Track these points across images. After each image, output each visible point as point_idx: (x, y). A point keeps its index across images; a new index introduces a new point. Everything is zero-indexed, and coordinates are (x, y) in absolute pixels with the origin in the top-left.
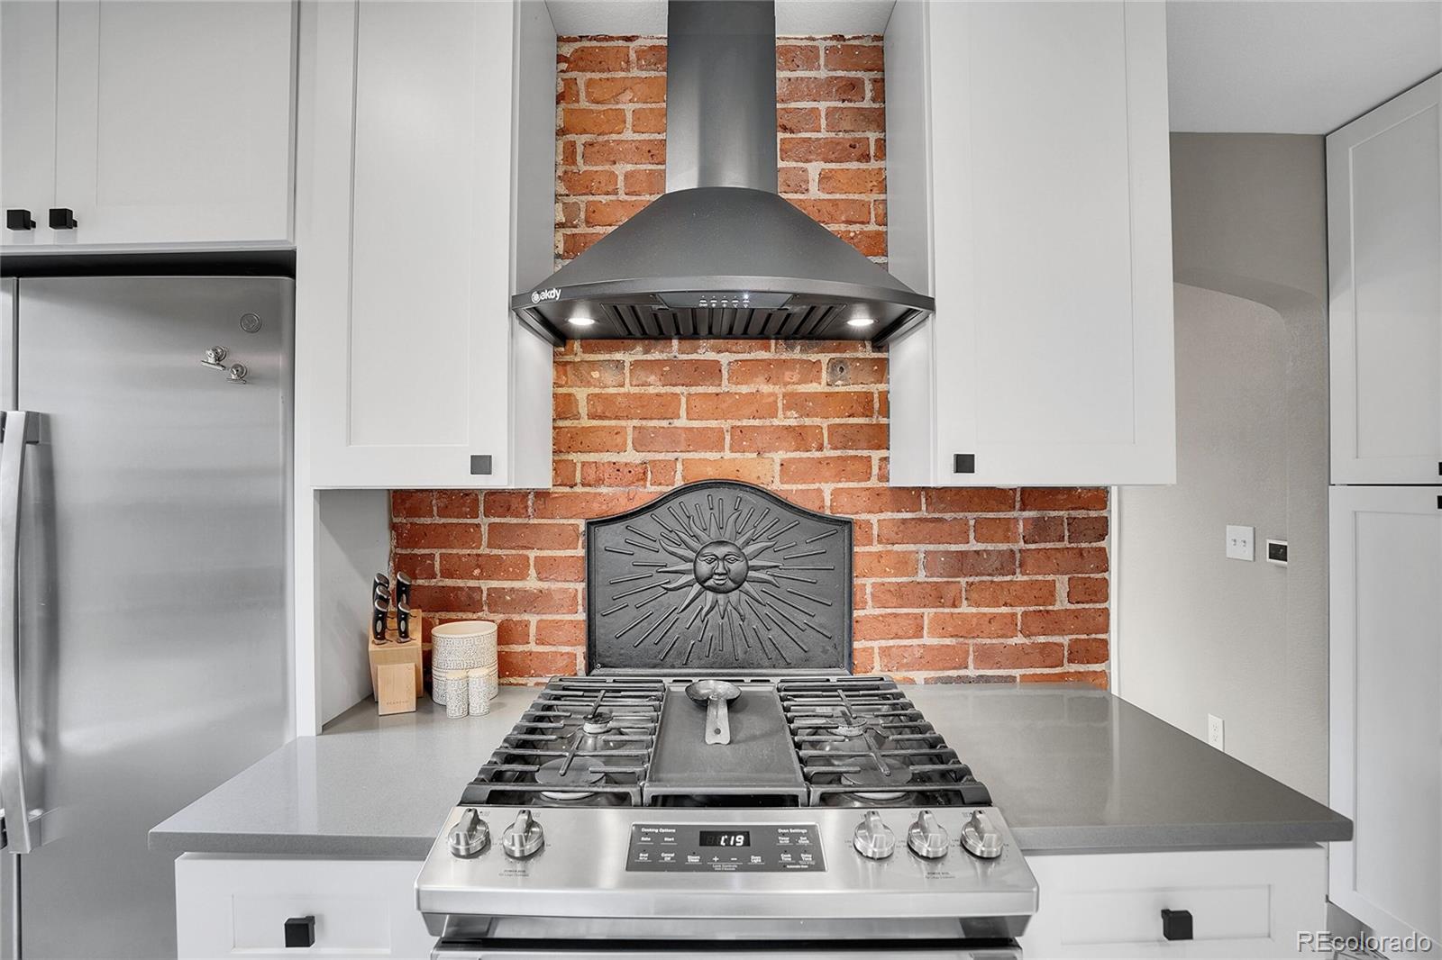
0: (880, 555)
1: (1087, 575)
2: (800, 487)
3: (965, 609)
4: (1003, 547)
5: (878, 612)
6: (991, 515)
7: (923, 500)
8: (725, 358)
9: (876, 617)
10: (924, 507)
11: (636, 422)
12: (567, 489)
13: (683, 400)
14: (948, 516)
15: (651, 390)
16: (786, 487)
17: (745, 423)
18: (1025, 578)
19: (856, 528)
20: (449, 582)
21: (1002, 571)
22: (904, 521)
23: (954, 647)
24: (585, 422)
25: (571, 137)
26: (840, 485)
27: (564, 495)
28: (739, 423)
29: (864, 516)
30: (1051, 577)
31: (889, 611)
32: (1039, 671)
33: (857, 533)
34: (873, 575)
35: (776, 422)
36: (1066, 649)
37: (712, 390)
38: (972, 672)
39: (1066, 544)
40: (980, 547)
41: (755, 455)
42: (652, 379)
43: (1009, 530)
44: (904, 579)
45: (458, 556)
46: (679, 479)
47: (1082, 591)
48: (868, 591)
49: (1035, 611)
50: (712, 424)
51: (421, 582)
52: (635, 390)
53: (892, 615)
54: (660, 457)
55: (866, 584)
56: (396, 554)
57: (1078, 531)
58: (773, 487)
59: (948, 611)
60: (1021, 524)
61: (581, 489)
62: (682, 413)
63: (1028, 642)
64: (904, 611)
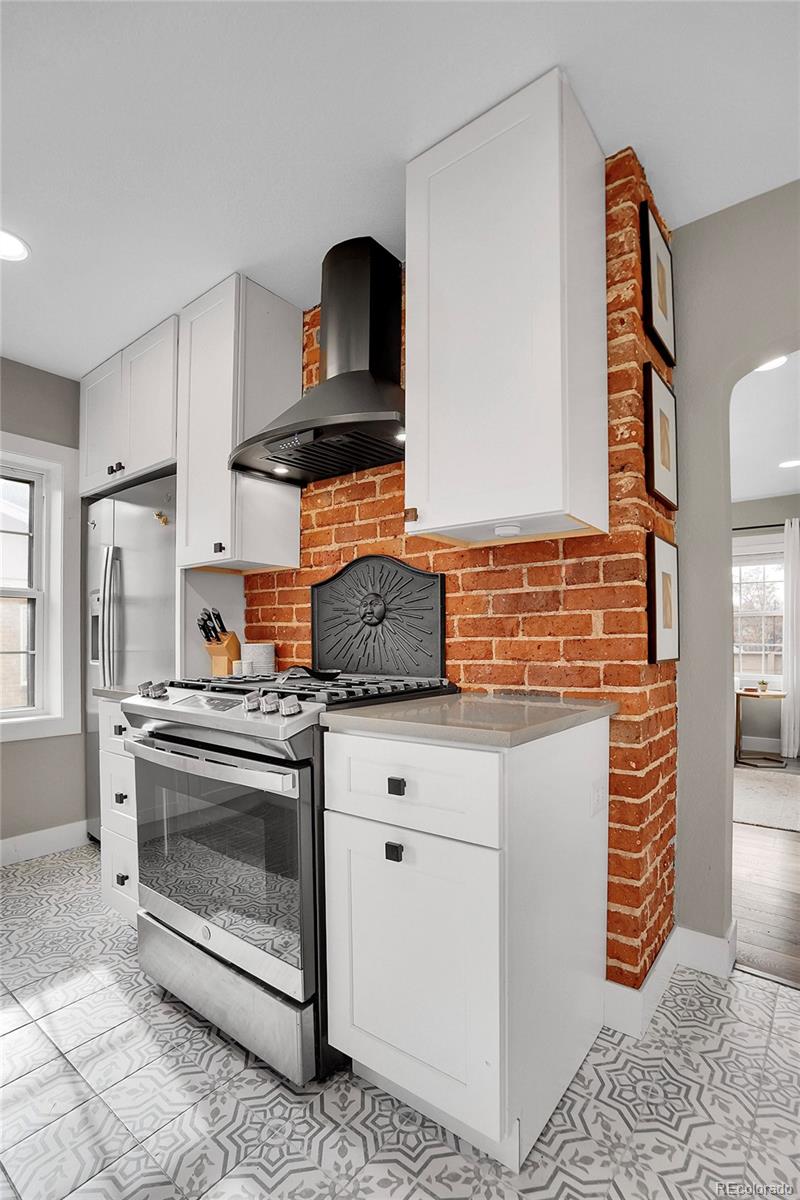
0: (462, 599)
1: (619, 610)
2: (416, 555)
3: (521, 638)
4: (549, 588)
5: (461, 639)
6: (539, 564)
7: (491, 557)
8: (378, 479)
9: (460, 643)
10: (491, 562)
11: (336, 526)
12: (308, 569)
13: (357, 508)
14: (509, 567)
15: (343, 505)
16: (409, 556)
17: (388, 517)
18: (566, 613)
19: (447, 580)
20: (264, 624)
21: (546, 608)
22: (478, 573)
23: (512, 667)
24: (317, 529)
25: (310, 367)
26: (439, 552)
27: (306, 573)
28: (384, 519)
29: (453, 572)
30: (587, 612)
31: (469, 639)
32: (578, 690)
33: (448, 584)
34: (458, 614)
35: (403, 514)
36: (601, 672)
37: (371, 500)
38: (526, 688)
39: (601, 583)
40: (532, 589)
41: (392, 537)
42: (343, 499)
43: (553, 575)
44: (479, 616)
45: (267, 609)
46: (355, 557)
47: (614, 624)
48: (455, 625)
49: (574, 640)
50: (371, 521)
51: (254, 624)
52: (336, 507)
53: (471, 641)
54: (347, 545)
55: (454, 620)
56: (246, 610)
57: (611, 572)
58: (400, 557)
59: (508, 639)
60: (564, 569)
61: (314, 568)
62: (357, 517)
63: (569, 665)
64: (479, 639)
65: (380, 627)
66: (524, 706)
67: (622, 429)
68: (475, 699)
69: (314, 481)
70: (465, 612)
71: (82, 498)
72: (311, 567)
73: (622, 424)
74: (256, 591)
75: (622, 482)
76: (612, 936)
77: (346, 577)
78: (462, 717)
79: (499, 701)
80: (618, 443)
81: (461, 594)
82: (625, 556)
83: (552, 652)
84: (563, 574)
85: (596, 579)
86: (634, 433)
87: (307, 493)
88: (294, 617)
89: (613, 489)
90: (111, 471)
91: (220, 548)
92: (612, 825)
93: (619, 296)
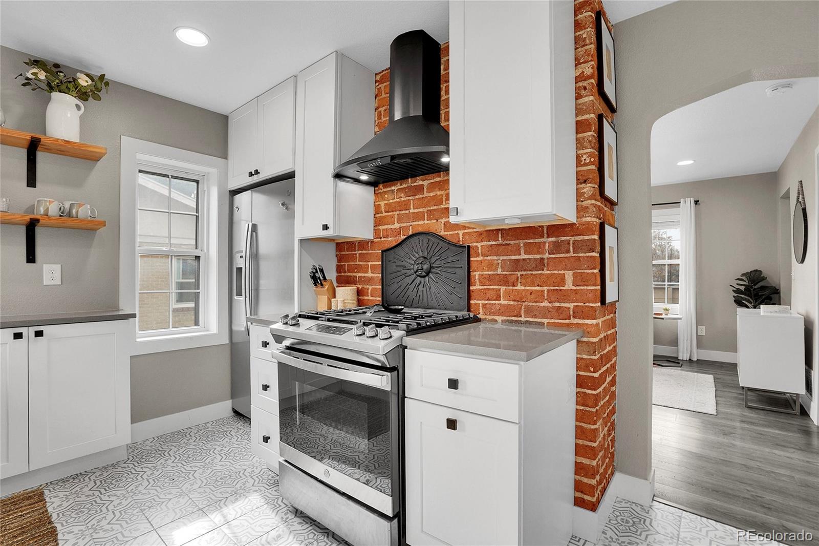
0: (481, 262)
1: (583, 271)
2: (451, 233)
3: (519, 287)
4: (538, 256)
5: (481, 287)
6: (531, 241)
7: (500, 235)
8: (425, 183)
9: (480, 290)
10: (500, 239)
11: (398, 212)
12: (379, 240)
13: (412, 201)
14: (512, 242)
15: (402, 199)
16: (446, 233)
17: (432, 208)
18: (548, 272)
19: (471, 249)
20: (349, 274)
21: (536, 269)
22: (491, 246)
23: (514, 306)
24: (385, 214)
25: (380, 109)
26: (466, 231)
27: (378, 242)
28: (429, 208)
29: (475, 244)
30: (562, 272)
31: (486, 287)
32: (557, 321)
33: (472, 252)
34: (478, 271)
35: (442, 206)
36: (571, 310)
37: (421, 196)
38: (523, 319)
39: (571, 254)
40: (526, 257)
41: (435, 221)
42: (402, 195)
43: (540, 248)
44: (492, 273)
45: (351, 265)
46: (410, 233)
47: (580, 280)
48: (477, 278)
49: (554, 290)
50: (421, 210)
51: (342, 274)
52: (398, 200)
53: (487, 289)
54: (405, 225)
55: (476, 275)
56: (337, 265)
57: (577, 247)
58: (441, 234)
59: (511, 288)
60: (547, 245)
61: (383, 239)
62: (412, 207)
63: (550, 305)
64: (492, 287)
65: (427, 278)
66: (521, 331)
67: (585, 157)
68: (489, 325)
69: (383, 183)
70: (483, 270)
71: (229, 191)
72: (381, 238)
73: (585, 154)
74: (344, 253)
75: (585, 190)
76: (578, 478)
77: (404, 246)
78: (481, 337)
79: (505, 327)
80: (582, 166)
81: (480, 258)
82: (586, 237)
83: (540, 296)
84: (547, 248)
85: (568, 252)
86: (592, 160)
87: (378, 190)
88: (370, 270)
89: (579, 195)
90: (251, 174)
91: (326, 227)
92: (578, 407)
93: (583, 72)
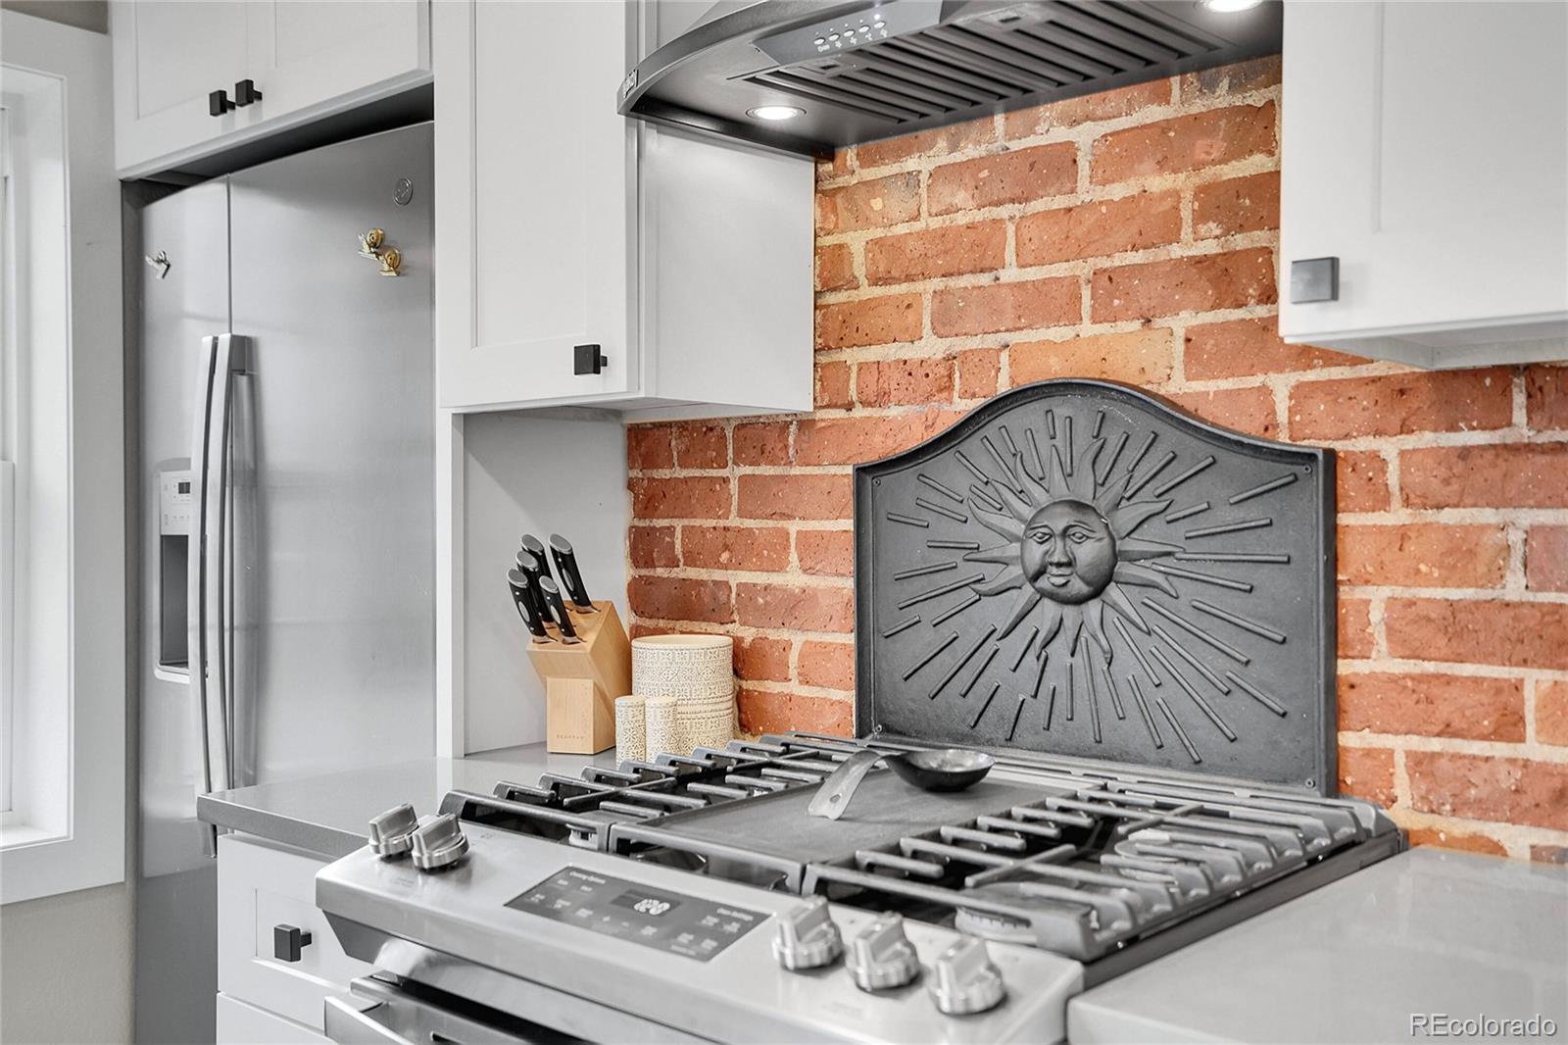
0: (1403, 534)
2: (1224, 384)
5: (1399, 667)
7: (1518, 398)
8: (1084, 136)
9: (1394, 679)
10: (1518, 417)
11: (937, 283)
12: (839, 414)
13: (1011, 228)
15: (961, 219)
16: (1197, 386)
17: (1120, 260)
19: (1344, 472)
20: (692, 573)
22: (1465, 453)
24: (867, 292)
26: (1311, 376)
27: (834, 425)
28: (1105, 263)
29: (1363, 444)
31: (1432, 667)
33: (1348, 482)
34: (1386, 580)
35: (1177, 251)
37: (1060, 202)
41: (1137, 325)
42: (961, 197)
44: (1467, 592)
45: (702, 530)
46: (1003, 383)
48: (1377, 617)
50: (1060, 270)
51: (659, 572)
52: (936, 222)
53: (1436, 676)
54: (973, 342)
55: (1372, 600)
56: (632, 529)
58: (1171, 389)
61: (860, 413)
62: (1009, 256)
64: (1467, 670)
65: (1093, 608)
69: (861, 140)
70: (1415, 577)
71: (124, 183)
72: (850, 406)
74: (664, 473)
77: (970, 448)
87: (834, 177)
88: (793, 557)
90: (221, 104)
91: (590, 359)
